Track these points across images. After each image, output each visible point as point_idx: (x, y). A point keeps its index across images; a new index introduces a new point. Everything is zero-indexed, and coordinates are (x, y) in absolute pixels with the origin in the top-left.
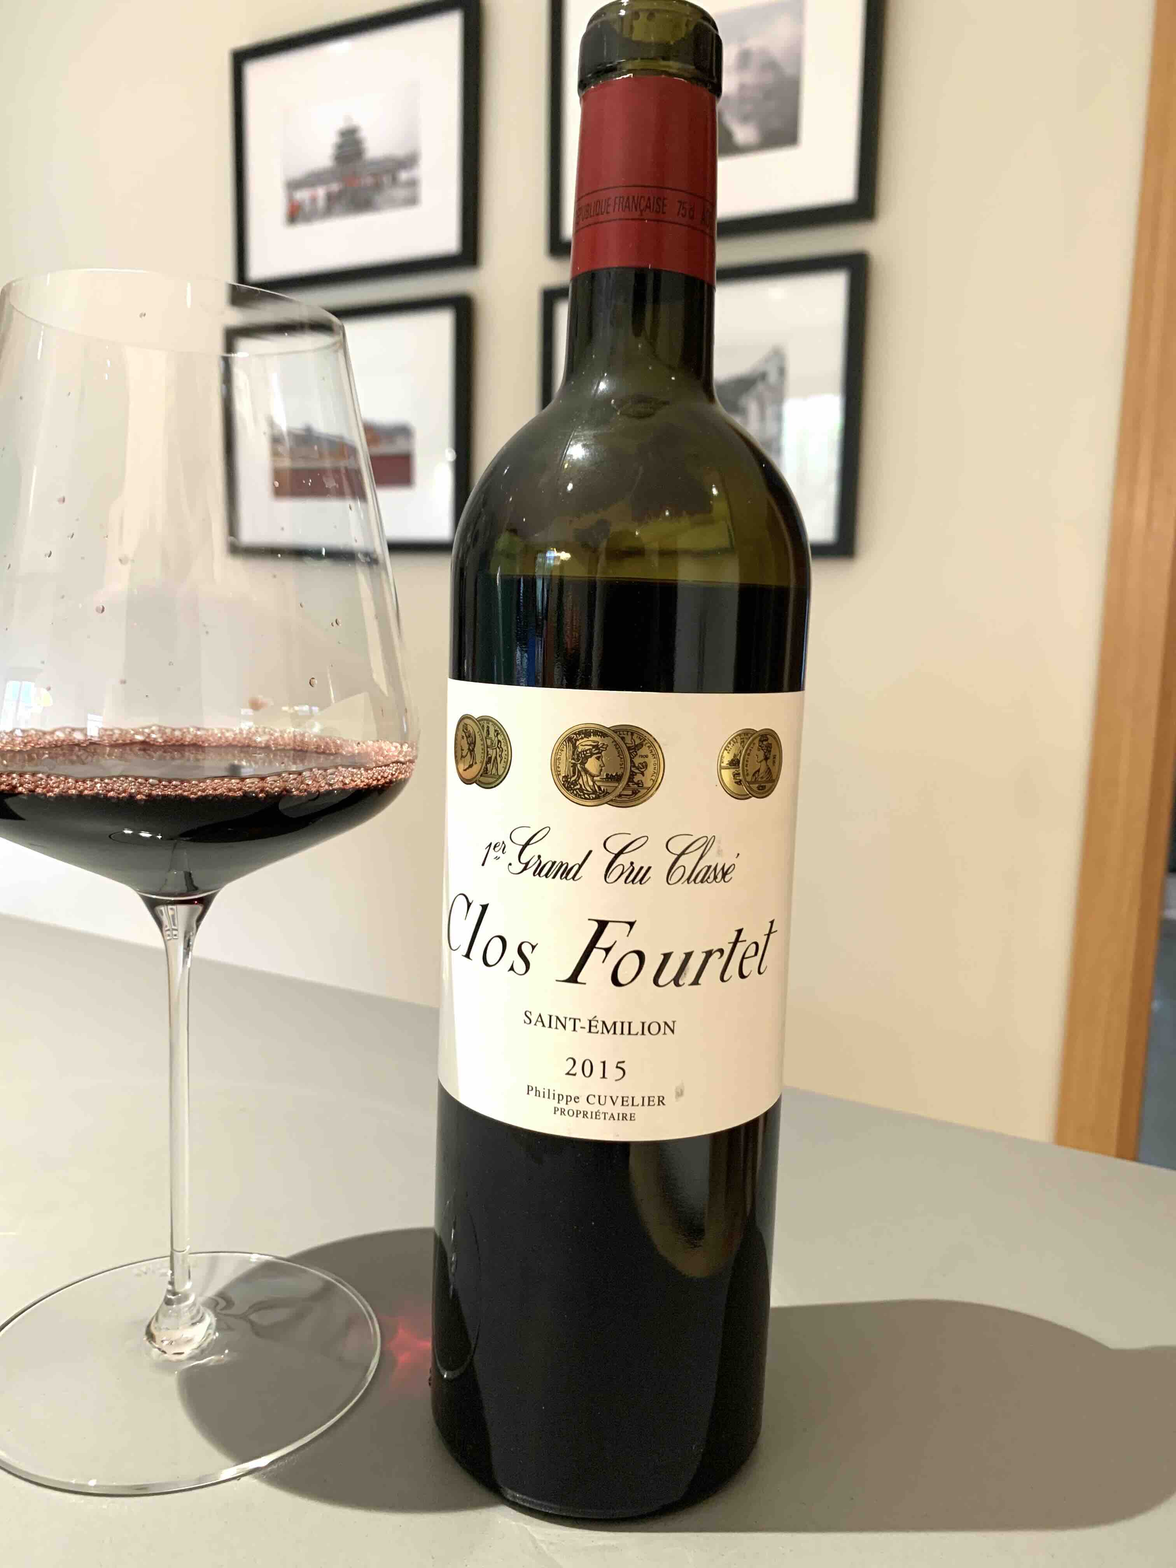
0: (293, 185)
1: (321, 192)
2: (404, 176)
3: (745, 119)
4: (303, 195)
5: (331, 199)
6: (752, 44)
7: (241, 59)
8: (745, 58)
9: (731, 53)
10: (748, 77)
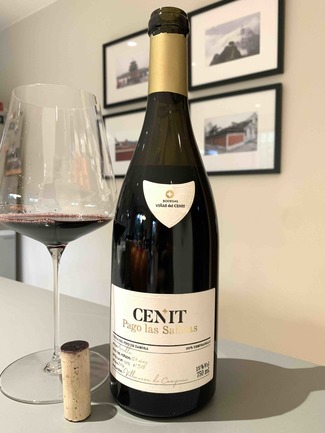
0: (119, 78)
1: (126, 79)
2: (148, 73)
3: (243, 48)
4: (121, 81)
5: (128, 81)
6: (245, 27)
7: (105, 46)
8: (243, 31)
9: (239, 30)
10: (244, 36)
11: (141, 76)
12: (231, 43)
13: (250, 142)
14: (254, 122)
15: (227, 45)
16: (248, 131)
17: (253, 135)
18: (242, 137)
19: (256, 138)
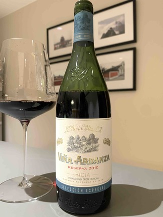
0: (55, 45)
1: (59, 46)
2: (70, 42)
3: (117, 31)
4: (56, 46)
5: (60, 46)
9: (114, 22)
11: (66, 44)
12: (111, 28)
13: (121, 75)
16: (120, 70)
17: (123, 72)
18: (117, 73)
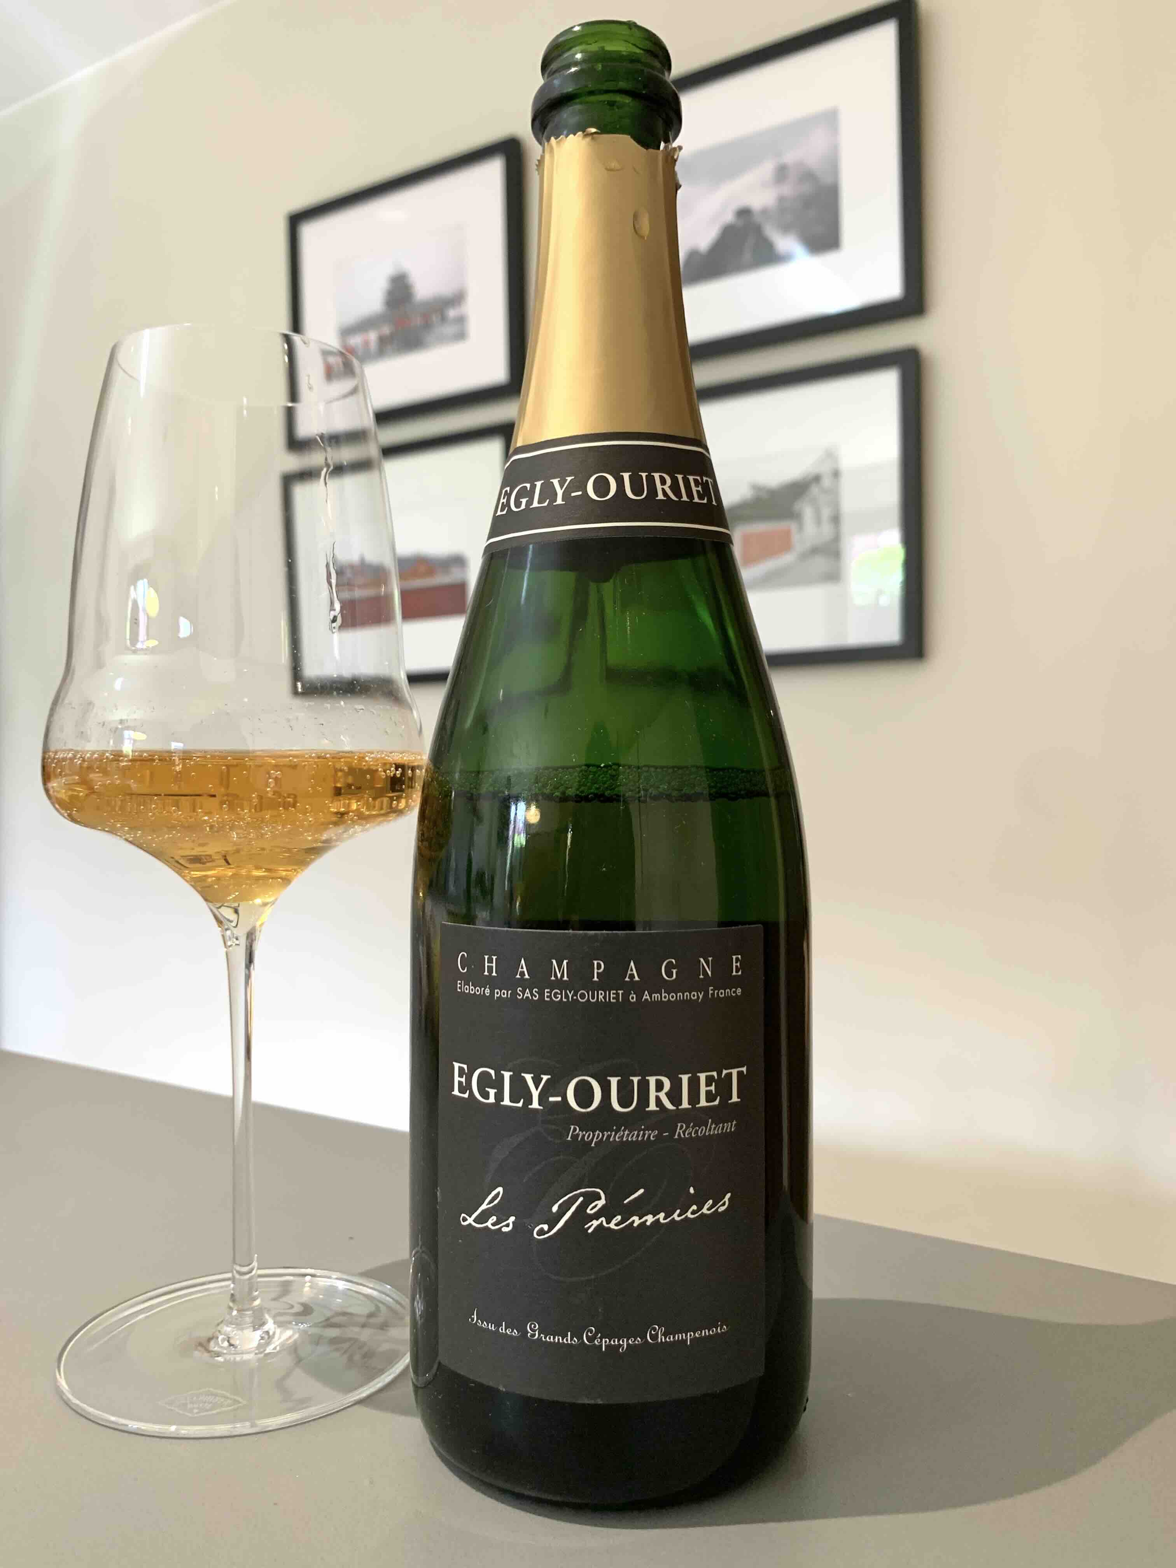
0: (347, 331)
1: (373, 337)
2: (452, 313)
4: (356, 341)
5: (383, 340)
6: (790, 157)
7: (296, 220)
8: (781, 173)
9: (767, 169)
10: (787, 190)
11: (427, 325)
12: (744, 213)
13: (815, 551)
14: (826, 482)
15: (729, 217)
16: (808, 513)
17: (827, 530)
18: (787, 534)
19: (837, 539)
